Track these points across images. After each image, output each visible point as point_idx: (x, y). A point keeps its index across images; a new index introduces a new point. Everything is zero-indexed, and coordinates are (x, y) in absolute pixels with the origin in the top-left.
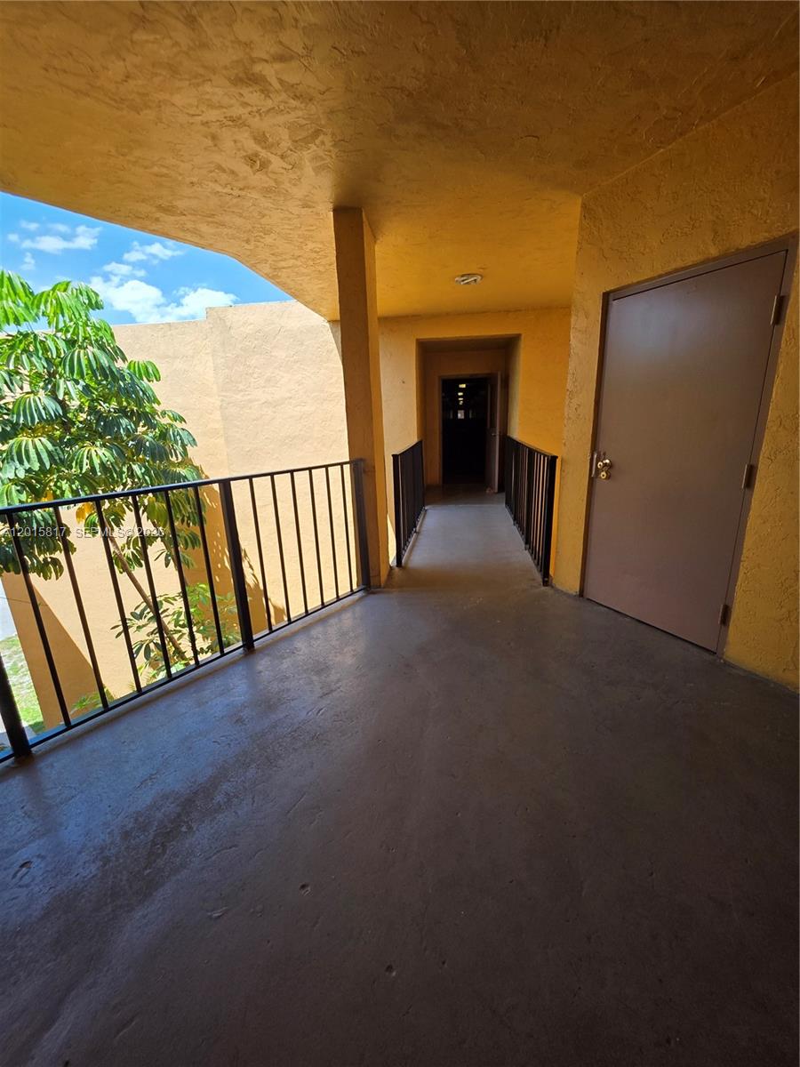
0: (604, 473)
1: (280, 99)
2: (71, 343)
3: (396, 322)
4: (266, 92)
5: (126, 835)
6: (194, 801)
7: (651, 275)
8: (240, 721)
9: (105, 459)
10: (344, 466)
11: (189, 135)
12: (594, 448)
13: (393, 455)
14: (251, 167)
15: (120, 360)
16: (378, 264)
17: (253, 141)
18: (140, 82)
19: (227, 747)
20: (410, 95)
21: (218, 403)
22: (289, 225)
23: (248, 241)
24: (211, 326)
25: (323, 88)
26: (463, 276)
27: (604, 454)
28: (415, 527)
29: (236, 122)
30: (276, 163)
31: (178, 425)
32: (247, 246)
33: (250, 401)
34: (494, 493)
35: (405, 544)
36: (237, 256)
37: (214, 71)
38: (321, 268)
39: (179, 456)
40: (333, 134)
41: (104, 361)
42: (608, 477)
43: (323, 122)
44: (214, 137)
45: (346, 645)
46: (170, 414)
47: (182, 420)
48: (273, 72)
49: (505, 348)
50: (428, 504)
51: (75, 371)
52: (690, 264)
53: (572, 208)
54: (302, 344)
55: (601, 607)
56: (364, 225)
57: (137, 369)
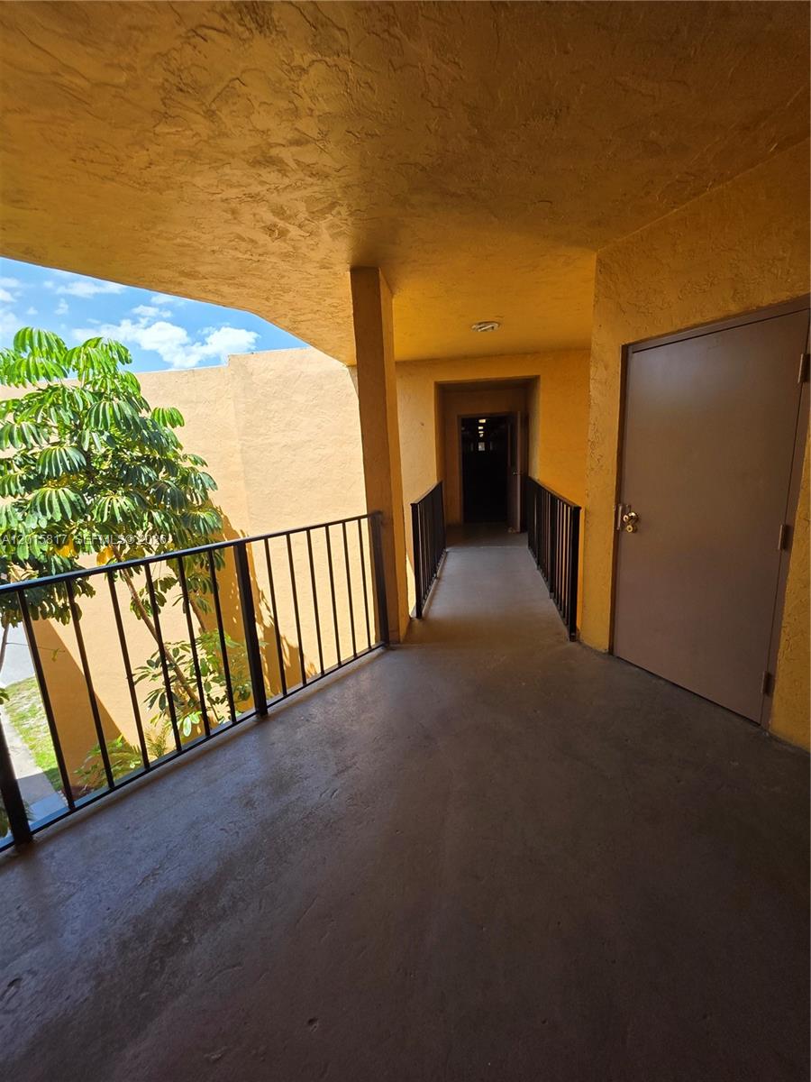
0: (630, 526)
1: (297, 177)
2: (98, 395)
3: (413, 366)
4: (283, 172)
5: (124, 946)
6: (197, 905)
7: (670, 330)
8: (250, 804)
9: (125, 508)
10: (362, 520)
11: (211, 210)
12: (618, 500)
13: (412, 505)
14: (270, 236)
15: (144, 411)
16: (395, 316)
17: (271, 214)
18: (163, 168)
19: (235, 837)
20: (423, 169)
21: (239, 447)
22: (306, 283)
23: (267, 299)
24: (233, 372)
25: (338, 167)
26: (480, 324)
27: (630, 506)
28: (436, 572)
29: (255, 198)
30: (294, 232)
31: (199, 468)
32: (267, 303)
33: (271, 445)
34: (517, 533)
35: (425, 593)
36: (257, 312)
37: (233, 155)
38: (339, 321)
39: (200, 500)
40: (349, 205)
41: (128, 411)
42: (635, 531)
43: (339, 196)
44: (234, 212)
45: (363, 712)
46: (192, 459)
47: (204, 463)
48: (290, 155)
49: (526, 388)
50: (449, 546)
51: (100, 422)
52: (710, 320)
53: (587, 263)
54: (321, 389)
55: (632, 668)
56: (381, 282)
57: (161, 415)
